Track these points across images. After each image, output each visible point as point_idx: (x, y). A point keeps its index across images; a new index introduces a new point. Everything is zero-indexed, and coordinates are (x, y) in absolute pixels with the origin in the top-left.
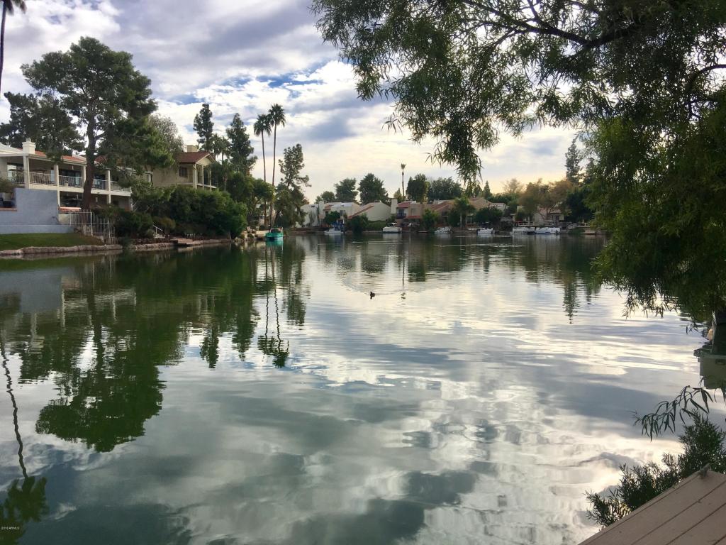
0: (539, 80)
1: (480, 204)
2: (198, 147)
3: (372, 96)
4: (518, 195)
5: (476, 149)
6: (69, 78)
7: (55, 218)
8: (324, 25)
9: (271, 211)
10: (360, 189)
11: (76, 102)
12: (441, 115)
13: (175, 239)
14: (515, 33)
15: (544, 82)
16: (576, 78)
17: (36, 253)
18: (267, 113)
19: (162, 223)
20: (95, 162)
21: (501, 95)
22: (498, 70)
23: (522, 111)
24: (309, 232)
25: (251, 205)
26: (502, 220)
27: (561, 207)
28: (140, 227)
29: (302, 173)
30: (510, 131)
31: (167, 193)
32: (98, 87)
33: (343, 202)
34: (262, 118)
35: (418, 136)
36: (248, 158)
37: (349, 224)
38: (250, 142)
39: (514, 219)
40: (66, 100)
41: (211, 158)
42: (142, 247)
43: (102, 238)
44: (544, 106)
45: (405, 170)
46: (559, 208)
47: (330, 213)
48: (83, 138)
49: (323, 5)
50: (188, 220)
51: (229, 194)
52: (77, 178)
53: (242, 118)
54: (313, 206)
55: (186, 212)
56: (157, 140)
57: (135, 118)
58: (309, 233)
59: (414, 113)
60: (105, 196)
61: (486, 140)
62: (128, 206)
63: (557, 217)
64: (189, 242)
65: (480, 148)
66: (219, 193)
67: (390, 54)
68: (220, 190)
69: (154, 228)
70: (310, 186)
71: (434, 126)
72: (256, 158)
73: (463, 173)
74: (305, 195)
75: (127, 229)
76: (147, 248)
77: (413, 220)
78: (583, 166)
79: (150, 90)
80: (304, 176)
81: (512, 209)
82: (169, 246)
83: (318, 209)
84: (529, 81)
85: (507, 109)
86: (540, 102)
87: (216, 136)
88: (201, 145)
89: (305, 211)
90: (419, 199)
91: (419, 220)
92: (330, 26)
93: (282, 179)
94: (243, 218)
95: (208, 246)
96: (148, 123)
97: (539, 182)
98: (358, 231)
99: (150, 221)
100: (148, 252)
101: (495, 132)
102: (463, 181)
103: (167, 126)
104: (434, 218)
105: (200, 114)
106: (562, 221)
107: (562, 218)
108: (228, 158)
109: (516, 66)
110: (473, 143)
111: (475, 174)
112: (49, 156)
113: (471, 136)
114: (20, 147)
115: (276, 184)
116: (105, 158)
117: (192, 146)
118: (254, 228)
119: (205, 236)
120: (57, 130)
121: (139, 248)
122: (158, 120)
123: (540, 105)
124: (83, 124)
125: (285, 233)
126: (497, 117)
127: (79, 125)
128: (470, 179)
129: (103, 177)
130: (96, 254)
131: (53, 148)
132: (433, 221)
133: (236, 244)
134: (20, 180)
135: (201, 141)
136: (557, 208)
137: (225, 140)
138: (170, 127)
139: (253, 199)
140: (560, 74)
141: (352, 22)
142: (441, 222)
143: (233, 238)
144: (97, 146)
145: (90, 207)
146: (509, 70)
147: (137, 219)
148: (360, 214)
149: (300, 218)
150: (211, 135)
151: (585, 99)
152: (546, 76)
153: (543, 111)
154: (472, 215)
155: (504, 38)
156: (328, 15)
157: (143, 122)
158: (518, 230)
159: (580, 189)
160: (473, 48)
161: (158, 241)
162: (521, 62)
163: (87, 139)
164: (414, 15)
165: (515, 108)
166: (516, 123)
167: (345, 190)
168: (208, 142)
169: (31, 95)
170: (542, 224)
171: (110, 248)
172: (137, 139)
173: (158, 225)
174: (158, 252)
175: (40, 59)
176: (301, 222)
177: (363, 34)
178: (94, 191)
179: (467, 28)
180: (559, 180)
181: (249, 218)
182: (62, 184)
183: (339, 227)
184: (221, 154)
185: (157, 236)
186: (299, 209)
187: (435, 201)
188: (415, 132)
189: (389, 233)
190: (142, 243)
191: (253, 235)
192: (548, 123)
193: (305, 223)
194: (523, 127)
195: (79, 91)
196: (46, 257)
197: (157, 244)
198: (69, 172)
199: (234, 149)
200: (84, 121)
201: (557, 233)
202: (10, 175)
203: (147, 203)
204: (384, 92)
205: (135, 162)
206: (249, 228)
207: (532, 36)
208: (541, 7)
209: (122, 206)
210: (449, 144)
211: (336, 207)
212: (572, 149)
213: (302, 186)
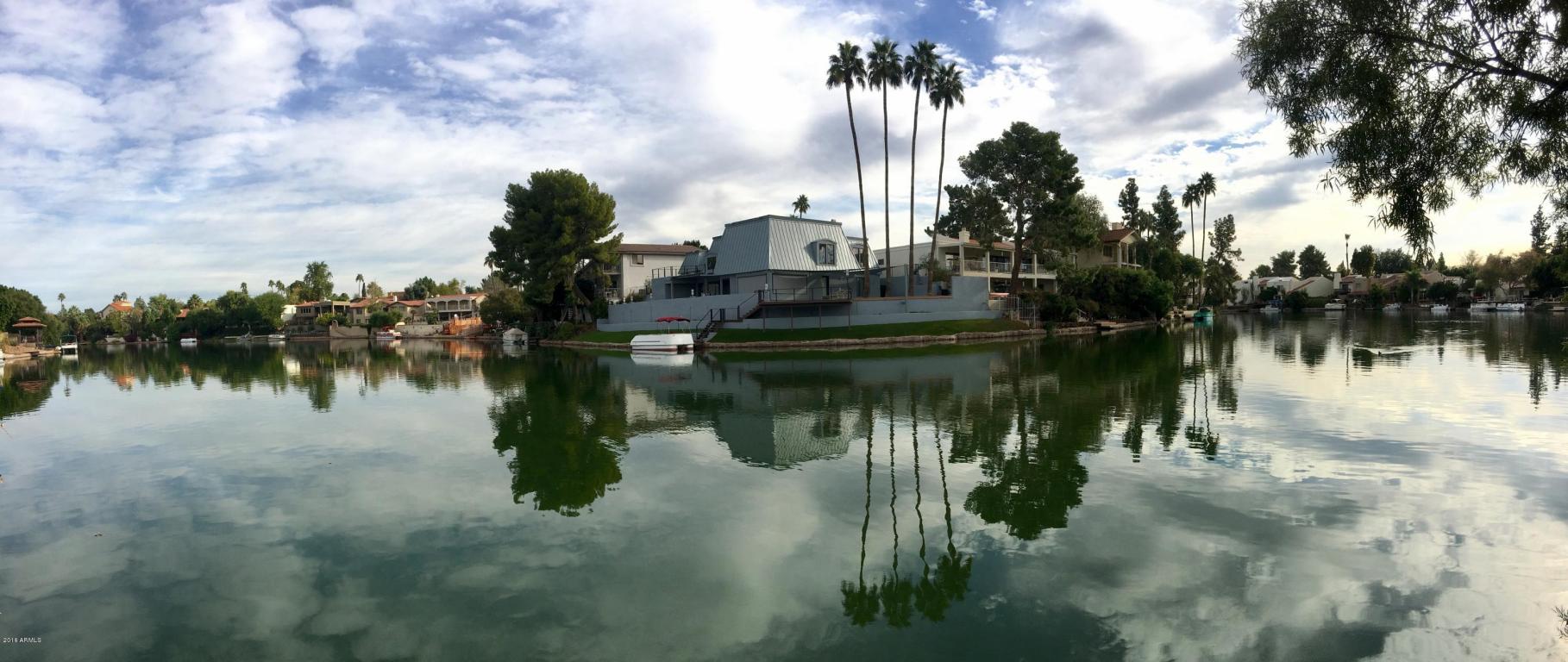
0: (1501, 130)
1: (1434, 278)
2: (1122, 224)
3: (1306, 153)
4: (1476, 268)
5: (1427, 211)
6: (1001, 165)
7: (985, 304)
8: (1250, 71)
9: (1200, 289)
10: (1299, 262)
11: (1007, 188)
12: (1386, 171)
13: (1098, 322)
14: (1474, 76)
15: (1508, 132)
16: (1545, 128)
17: (968, 338)
18: (1196, 182)
19: (1086, 306)
20: (1023, 247)
21: (1457, 148)
22: (1454, 120)
23: (1481, 167)
24: (1241, 310)
25: (1178, 282)
26: (1458, 295)
27: (1526, 281)
28: (1064, 311)
29: (1234, 246)
30: (1467, 191)
31: (1091, 274)
32: (1028, 170)
33: (1280, 276)
34: (1191, 188)
35: (1359, 196)
36: (1176, 232)
37: (1286, 301)
38: (1177, 215)
39: (1472, 295)
40: (997, 186)
41: (1137, 235)
42: (1066, 331)
43: (1028, 322)
44: (1508, 160)
45: (1349, 241)
46: (1524, 281)
47: (1265, 288)
48: (1012, 224)
49: (1249, 51)
50: (1112, 302)
51: (1154, 273)
52: (1006, 264)
53: (1170, 191)
54: (1246, 282)
55: (1111, 293)
56: (1082, 219)
57: (1062, 199)
58: (1243, 311)
59: (1355, 170)
60: (1031, 281)
61: (1439, 201)
62: (1053, 289)
63: (1522, 292)
64: (1112, 325)
65: (1432, 210)
66: (1144, 272)
67: (1326, 104)
68: (1145, 269)
69: (1078, 312)
70: (1243, 260)
71: (1378, 185)
72: (1184, 232)
73: (1412, 240)
74: (1237, 270)
75: (1052, 313)
76: (1070, 331)
77: (1359, 296)
78: (1551, 236)
79: (1076, 168)
80: (1236, 250)
81: (1470, 283)
82: (1092, 330)
83: (1252, 285)
84: (1489, 130)
85: (1464, 166)
86: (1503, 155)
87: (1142, 211)
88: (1126, 222)
89: (1237, 287)
90: (1365, 273)
91: (1366, 296)
92: (1257, 72)
93: (1212, 254)
94: (1170, 298)
95: (1131, 329)
96: (1074, 202)
97: (1501, 253)
98: (1298, 309)
99: (1074, 304)
100: (1071, 336)
101: (1449, 192)
102: (1412, 248)
103: (1093, 204)
104: (1382, 294)
105: (1125, 190)
106: (1527, 296)
107: (1527, 293)
108: (1154, 234)
109: (1475, 114)
110: (1424, 204)
111: (1426, 241)
112: (981, 243)
113: (1421, 198)
114: (957, 237)
115: (1206, 259)
116: (1032, 242)
117: (1116, 223)
118: (1181, 308)
119: (1130, 318)
120: (989, 218)
121: (1062, 332)
122: (1084, 199)
123: (1502, 159)
124: (1012, 209)
125: (1215, 312)
126: (1452, 175)
127: (1009, 210)
128: (1420, 246)
129: (1030, 261)
130: (1022, 339)
131: (985, 235)
132: (1381, 297)
133: (1162, 326)
134: (956, 268)
135: (1125, 218)
136: (1521, 282)
137: (1150, 215)
138: (1096, 206)
139: (1181, 277)
140: (1526, 123)
141: (1283, 67)
142: (1390, 298)
143: (1159, 319)
144: (1025, 230)
145: (1018, 292)
146: (1467, 119)
147: (1062, 302)
148: (1300, 290)
149: (1232, 295)
150: (1136, 211)
151: (1556, 152)
152: (1510, 125)
153: (1506, 166)
154: (1424, 290)
155: (1460, 81)
156: (1255, 59)
157: (1069, 202)
158: (1477, 306)
159: (1547, 261)
160: (1423, 94)
161: (1082, 324)
162: (1480, 109)
163: (1016, 224)
164: (1354, 57)
165: (1473, 165)
166: (1474, 182)
167: (1283, 264)
168: (1134, 218)
169: (967, 186)
170: (1504, 299)
171: (1035, 333)
172: (1062, 219)
173: (1082, 307)
174: (1081, 336)
175: (975, 149)
176: (1233, 300)
177: (1294, 79)
178: (1021, 276)
179: (1417, 70)
180: (1524, 251)
181: (1176, 298)
182: (992, 270)
183: (1276, 304)
184: (1146, 230)
185: (1081, 320)
186: (1230, 285)
187: (1383, 275)
188: (1355, 191)
189: (1331, 310)
190: (1066, 327)
191: (1180, 315)
192: (1513, 180)
193: (1237, 301)
194: (1482, 186)
195: (1009, 177)
196: (977, 342)
197: (1080, 328)
198: (999, 258)
199: (1160, 224)
200: (1015, 208)
201: (1521, 310)
202: (948, 265)
203: (1071, 286)
204: (1319, 146)
205: (1060, 245)
206: (1176, 308)
207: (1494, 78)
208: (1504, 44)
209: (1047, 289)
210: (1395, 206)
211: (1273, 281)
212: (1539, 217)
213: (1234, 259)
